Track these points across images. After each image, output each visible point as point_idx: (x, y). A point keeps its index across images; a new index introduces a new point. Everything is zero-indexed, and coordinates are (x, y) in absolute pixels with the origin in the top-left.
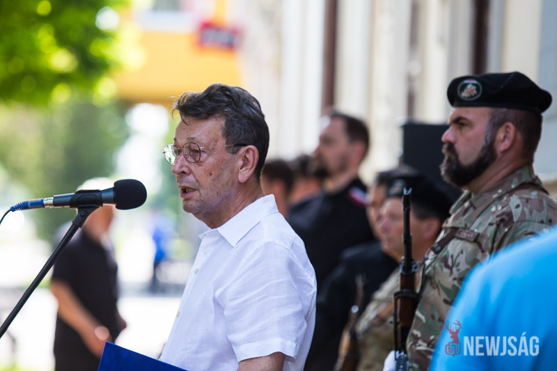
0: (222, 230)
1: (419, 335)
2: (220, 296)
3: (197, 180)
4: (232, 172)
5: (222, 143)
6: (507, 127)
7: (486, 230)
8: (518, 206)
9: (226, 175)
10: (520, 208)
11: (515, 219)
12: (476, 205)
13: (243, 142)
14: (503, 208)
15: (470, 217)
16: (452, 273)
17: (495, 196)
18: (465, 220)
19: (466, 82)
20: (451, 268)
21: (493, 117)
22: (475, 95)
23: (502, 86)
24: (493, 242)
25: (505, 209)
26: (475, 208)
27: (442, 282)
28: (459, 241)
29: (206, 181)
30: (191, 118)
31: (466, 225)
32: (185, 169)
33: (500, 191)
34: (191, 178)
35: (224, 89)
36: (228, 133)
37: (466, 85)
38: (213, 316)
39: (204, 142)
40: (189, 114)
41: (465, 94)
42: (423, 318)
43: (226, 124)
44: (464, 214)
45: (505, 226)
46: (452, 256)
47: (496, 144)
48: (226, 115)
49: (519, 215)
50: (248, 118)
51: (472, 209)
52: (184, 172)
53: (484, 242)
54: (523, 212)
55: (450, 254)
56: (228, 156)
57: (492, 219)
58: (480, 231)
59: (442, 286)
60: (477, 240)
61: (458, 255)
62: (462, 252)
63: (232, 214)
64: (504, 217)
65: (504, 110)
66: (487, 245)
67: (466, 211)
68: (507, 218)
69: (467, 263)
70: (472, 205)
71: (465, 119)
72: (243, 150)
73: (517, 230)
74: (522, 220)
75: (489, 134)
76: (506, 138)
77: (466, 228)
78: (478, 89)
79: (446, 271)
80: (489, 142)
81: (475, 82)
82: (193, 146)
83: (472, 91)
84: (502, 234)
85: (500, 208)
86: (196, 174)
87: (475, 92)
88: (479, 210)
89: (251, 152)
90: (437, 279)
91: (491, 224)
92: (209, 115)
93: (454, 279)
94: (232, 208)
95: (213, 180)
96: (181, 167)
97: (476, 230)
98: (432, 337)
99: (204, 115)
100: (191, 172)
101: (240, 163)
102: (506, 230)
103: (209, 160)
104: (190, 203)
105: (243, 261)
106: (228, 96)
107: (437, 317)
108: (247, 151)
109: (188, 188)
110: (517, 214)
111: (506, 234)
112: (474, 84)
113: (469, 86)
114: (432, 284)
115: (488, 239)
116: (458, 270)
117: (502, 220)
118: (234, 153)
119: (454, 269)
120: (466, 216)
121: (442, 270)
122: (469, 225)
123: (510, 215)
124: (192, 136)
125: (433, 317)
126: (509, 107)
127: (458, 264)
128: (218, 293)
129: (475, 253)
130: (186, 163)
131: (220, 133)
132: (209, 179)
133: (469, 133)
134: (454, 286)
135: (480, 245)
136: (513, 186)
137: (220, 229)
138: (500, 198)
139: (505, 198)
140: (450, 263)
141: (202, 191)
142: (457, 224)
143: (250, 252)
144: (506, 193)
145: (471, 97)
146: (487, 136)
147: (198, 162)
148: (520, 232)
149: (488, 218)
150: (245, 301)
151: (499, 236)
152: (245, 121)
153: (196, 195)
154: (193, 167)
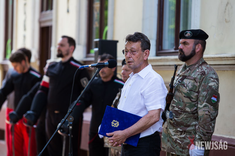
0: (139, 73)
1: (175, 106)
2: (143, 92)
3: (134, 59)
4: (143, 57)
5: (140, 49)
6: (199, 45)
7: (197, 77)
8: (206, 70)
9: (141, 58)
10: (207, 70)
11: (206, 74)
12: (191, 69)
13: (146, 49)
14: (201, 70)
15: (190, 73)
16: (186, 88)
17: (196, 66)
18: (189, 73)
19: (187, 32)
20: (186, 87)
21: (195, 42)
22: (190, 36)
23: (198, 34)
24: (200, 80)
25: (202, 70)
26: (191, 70)
27: (183, 91)
28: (187, 79)
29: (136, 60)
30: (131, 42)
31: (189, 75)
32: (130, 56)
33: (197, 65)
34: (131, 59)
35: (140, 34)
36: (142, 46)
37: (187, 33)
38: (140, 98)
39: (136, 49)
40: (131, 41)
41: (187, 35)
42: (176, 101)
43: (142, 43)
44: (187, 72)
45: (203, 75)
46: (186, 84)
47: (196, 50)
48: (141, 41)
49: (207, 72)
50: (146, 41)
51: (190, 70)
52: (130, 57)
53: (197, 80)
54: (208, 71)
55: (185, 83)
56: (142, 52)
57: (198, 73)
58: (196, 76)
59: (183, 92)
60: (195, 79)
61: (188, 84)
62: (190, 83)
63: (141, 69)
64: (203, 73)
65: (198, 40)
66: (198, 81)
67: (188, 71)
68: (204, 73)
69: (192, 86)
70: (189, 69)
71: (187, 42)
72: (146, 51)
73: (207, 77)
74: (208, 73)
75: (194, 47)
76: (198, 48)
77: (189, 76)
78: (191, 34)
79: (184, 88)
80: (194, 49)
81: (190, 32)
82: (132, 50)
83: (189, 34)
84: (203, 78)
85: (200, 70)
86: (133, 58)
87: (190, 35)
88: (192, 71)
89: (148, 51)
90: (181, 90)
91: (198, 75)
92: (136, 41)
93: (188, 90)
94: (142, 68)
95: (138, 59)
96: (129, 56)
97: (193, 77)
98: (180, 107)
99: (135, 41)
100: (132, 57)
101: (145, 54)
102: (204, 76)
103: (137, 54)
104: (131, 66)
105: (149, 83)
106: (141, 35)
107: (181, 101)
108: (147, 51)
109: (130, 62)
110: (206, 71)
111: (204, 77)
112: (190, 33)
113: (188, 33)
114: (178, 91)
115: (198, 79)
116: (188, 88)
117: (202, 74)
118: (143, 52)
119: (187, 87)
120: (188, 72)
121: (183, 87)
122: (190, 75)
123: (204, 72)
124: (132, 47)
125: (180, 101)
126: (199, 40)
127: (189, 86)
128: (142, 92)
129: (194, 83)
130: (130, 55)
131: (140, 46)
132: (137, 59)
133: (188, 46)
134: (187, 92)
135: (196, 81)
136: (201, 63)
137: (138, 73)
138: (198, 67)
139: (200, 67)
140: (185, 85)
141: (135, 62)
142: (185, 75)
143: (151, 81)
144: (199, 66)
145: (189, 36)
146: (193, 48)
147: (134, 55)
148: (208, 77)
149: (197, 73)
150: (151, 94)
151: (202, 78)
152: (146, 43)
153: (133, 63)
154: (132, 56)
